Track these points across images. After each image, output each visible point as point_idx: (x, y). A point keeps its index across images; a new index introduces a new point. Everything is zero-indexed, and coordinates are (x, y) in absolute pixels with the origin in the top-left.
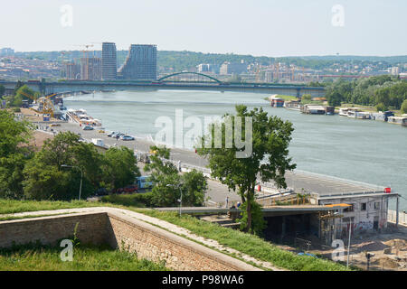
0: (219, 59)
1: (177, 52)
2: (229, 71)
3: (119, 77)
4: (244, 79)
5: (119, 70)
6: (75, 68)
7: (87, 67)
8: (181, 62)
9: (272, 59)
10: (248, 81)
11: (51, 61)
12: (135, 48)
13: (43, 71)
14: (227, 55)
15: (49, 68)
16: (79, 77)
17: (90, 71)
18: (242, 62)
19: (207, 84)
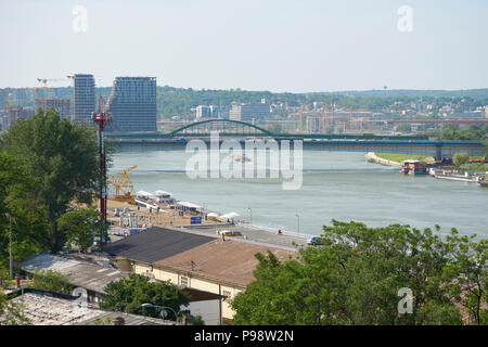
2: (245, 115)
9: (302, 97)
12: (123, 83)
18: (263, 101)
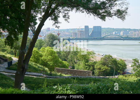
0: (120, 30)
1: (106, 28)
2: (124, 34)
3: (90, 37)
4: (129, 37)
5: (90, 34)
6: (76, 34)
7: (79, 34)
8: (108, 31)
10: (131, 37)
11: (67, 32)
12: (94, 27)
13: (65, 35)
14: (122, 29)
15: (67, 34)
16: (77, 37)
17: (80, 35)
18: (128, 31)
19: (118, 38)
